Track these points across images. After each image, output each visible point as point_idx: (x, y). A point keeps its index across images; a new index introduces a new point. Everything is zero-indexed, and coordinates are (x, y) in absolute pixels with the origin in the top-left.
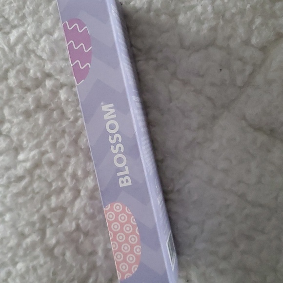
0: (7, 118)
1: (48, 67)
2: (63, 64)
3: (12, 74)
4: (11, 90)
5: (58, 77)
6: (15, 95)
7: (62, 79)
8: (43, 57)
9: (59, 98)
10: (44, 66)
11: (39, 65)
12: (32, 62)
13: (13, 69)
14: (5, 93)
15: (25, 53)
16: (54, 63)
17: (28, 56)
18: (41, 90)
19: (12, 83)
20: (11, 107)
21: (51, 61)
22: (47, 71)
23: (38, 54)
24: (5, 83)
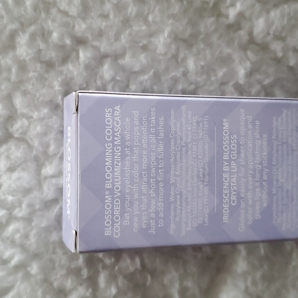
0: (19, 111)
1: (81, 27)
2: (103, 24)
3: (23, 40)
4: (23, 67)
5: (96, 43)
6: (31, 74)
7: (104, 46)
8: (71, 13)
9: (102, 77)
10: (74, 26)
11: (66, 25)
12: (54, 21)
13: (24, 32)
14: (14, 70)
15: (41, 6)
16: (89, 21)
17: (47, 11)
18: (70, 66)
19: (25, 54)
20: (25, 93)
21: (84, 19)
22: (79, 35)
23: (62, 8)
24: (11, 54)
